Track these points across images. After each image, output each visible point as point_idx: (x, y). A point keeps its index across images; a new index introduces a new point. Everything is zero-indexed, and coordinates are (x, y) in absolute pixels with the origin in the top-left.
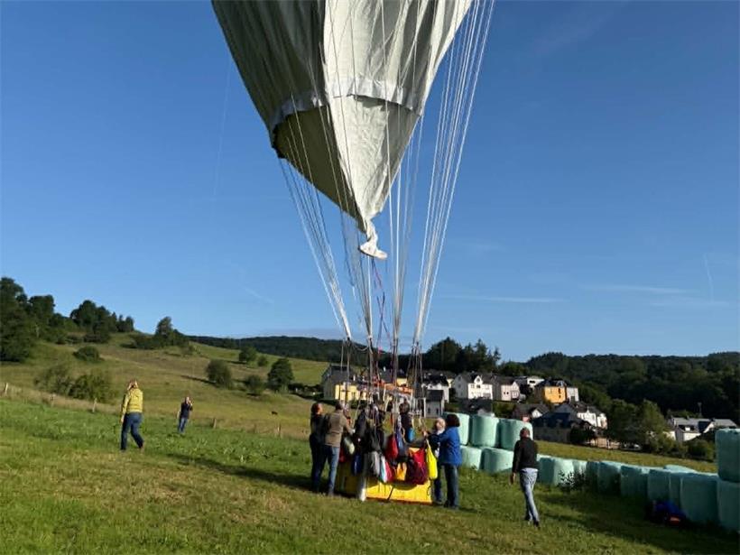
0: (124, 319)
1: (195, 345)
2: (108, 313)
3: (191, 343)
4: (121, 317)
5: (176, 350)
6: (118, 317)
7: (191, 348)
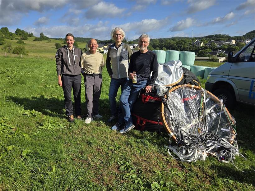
0: (30, 33)
1: (52, 40)
2: (25, 32)
3: (50, 39)
4: (29, 33)
5: (47, 41)
6: (28, 33)
7: (51, 41)
